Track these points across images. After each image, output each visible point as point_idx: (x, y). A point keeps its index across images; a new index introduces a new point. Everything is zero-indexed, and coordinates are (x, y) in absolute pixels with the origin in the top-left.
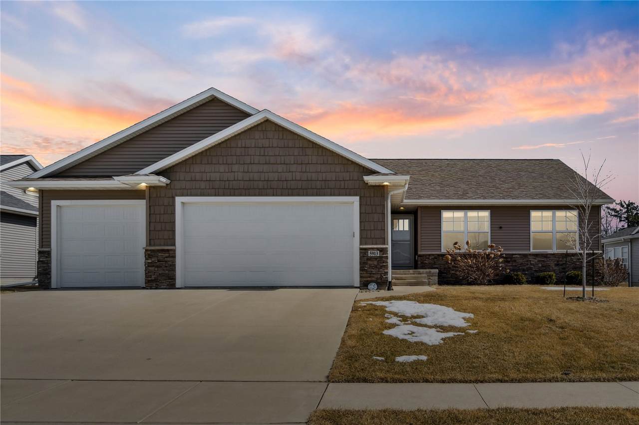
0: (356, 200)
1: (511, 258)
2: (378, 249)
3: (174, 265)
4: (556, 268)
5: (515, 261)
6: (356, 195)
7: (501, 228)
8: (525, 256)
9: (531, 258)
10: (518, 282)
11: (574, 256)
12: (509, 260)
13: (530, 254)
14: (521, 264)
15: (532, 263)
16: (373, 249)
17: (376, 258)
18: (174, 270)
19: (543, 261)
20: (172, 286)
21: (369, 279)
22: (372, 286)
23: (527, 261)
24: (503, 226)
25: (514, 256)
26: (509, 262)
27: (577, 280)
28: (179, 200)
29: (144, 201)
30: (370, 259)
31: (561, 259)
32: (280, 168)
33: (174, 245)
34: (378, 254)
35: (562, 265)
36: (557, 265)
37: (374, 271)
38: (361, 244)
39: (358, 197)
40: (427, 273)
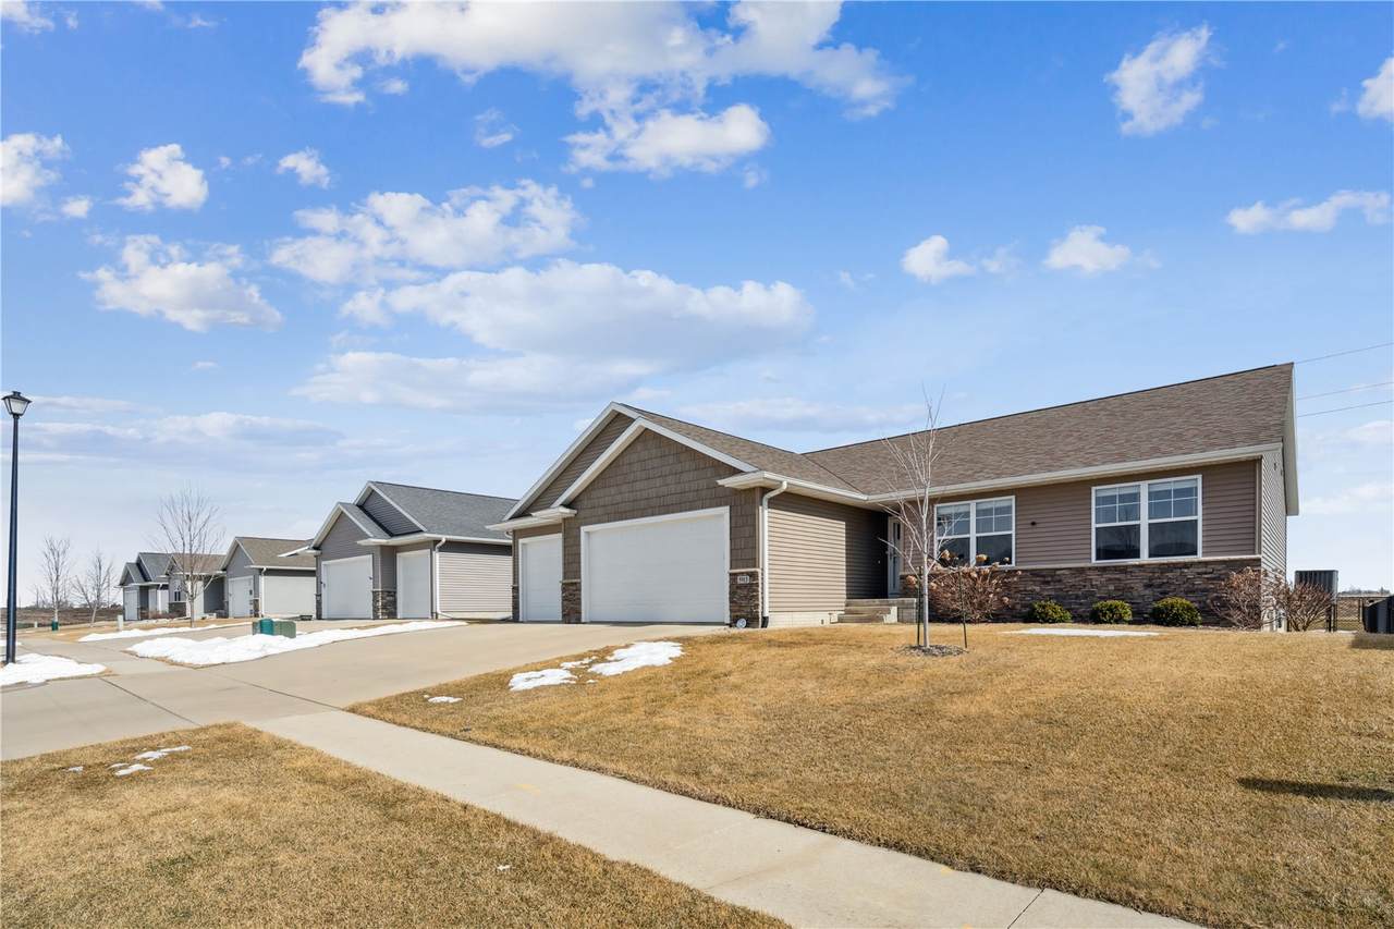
0: (725, 511)
1: (1052, 576)
2: (747, 573)
3: (580, 599)
4: (1147, 592)
5: (1060, 581)
6: (726, 505)
7: (1033, 524)
8: (1081, 570)
9: (1093, 576)
10: (1045, 619)
11: (1188, 568)
12: (1049, 579)
13: (1090, 569)
14: (1071, 587)
15: (1094, 583)
16: (742, 573)
17: (745, 586)
18: (580, 604)
19: (1119, 579)
20: (578, 621)
21: (738, 614)
22: (742, 623)
23: (1085, 580)
24: (1036, 521)
25: (1058, 572)
26: (1048, 583)
27: (1168, 615)
28: (584, 529)
29: (561, 535)
30: (740, 587)
31: (1156, 575)
32: (658, 482)
33: (580, 578)
34: (747, 580)
35: (1160, 586)
36: (1148, 586)
37: (744, 603)
38: (731, 568)
39: (728, 507)
40: (898, 603)
